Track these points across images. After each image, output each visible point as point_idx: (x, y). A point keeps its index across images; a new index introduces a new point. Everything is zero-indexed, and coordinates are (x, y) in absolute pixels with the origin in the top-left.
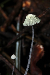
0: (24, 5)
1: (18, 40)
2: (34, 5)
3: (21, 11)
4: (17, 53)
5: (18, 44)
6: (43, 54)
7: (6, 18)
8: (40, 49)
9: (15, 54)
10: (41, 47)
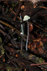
0: (22, 8)
1: (22, 24)
2: (26, 8)
3: (21, 11)
4: (22, 31)
5: (22, 25)
6: (33, 28)
7: (15, 14)
8: (31, 26)
9: (22, 32)
10: (32, 25)
